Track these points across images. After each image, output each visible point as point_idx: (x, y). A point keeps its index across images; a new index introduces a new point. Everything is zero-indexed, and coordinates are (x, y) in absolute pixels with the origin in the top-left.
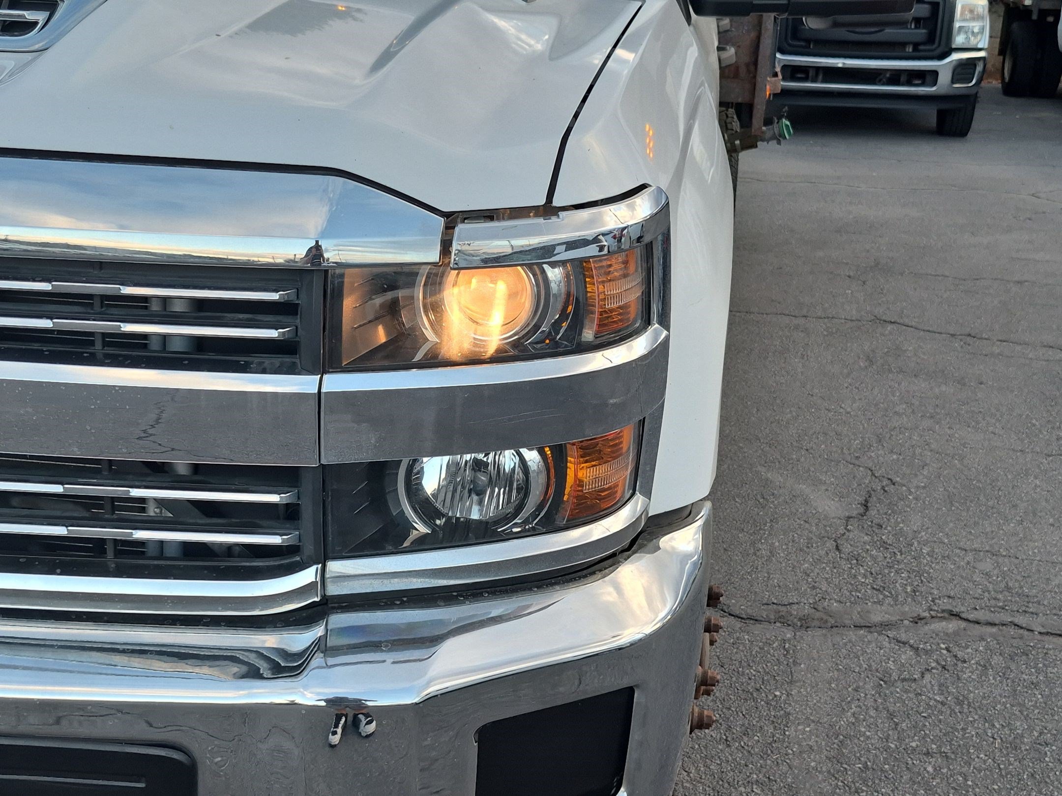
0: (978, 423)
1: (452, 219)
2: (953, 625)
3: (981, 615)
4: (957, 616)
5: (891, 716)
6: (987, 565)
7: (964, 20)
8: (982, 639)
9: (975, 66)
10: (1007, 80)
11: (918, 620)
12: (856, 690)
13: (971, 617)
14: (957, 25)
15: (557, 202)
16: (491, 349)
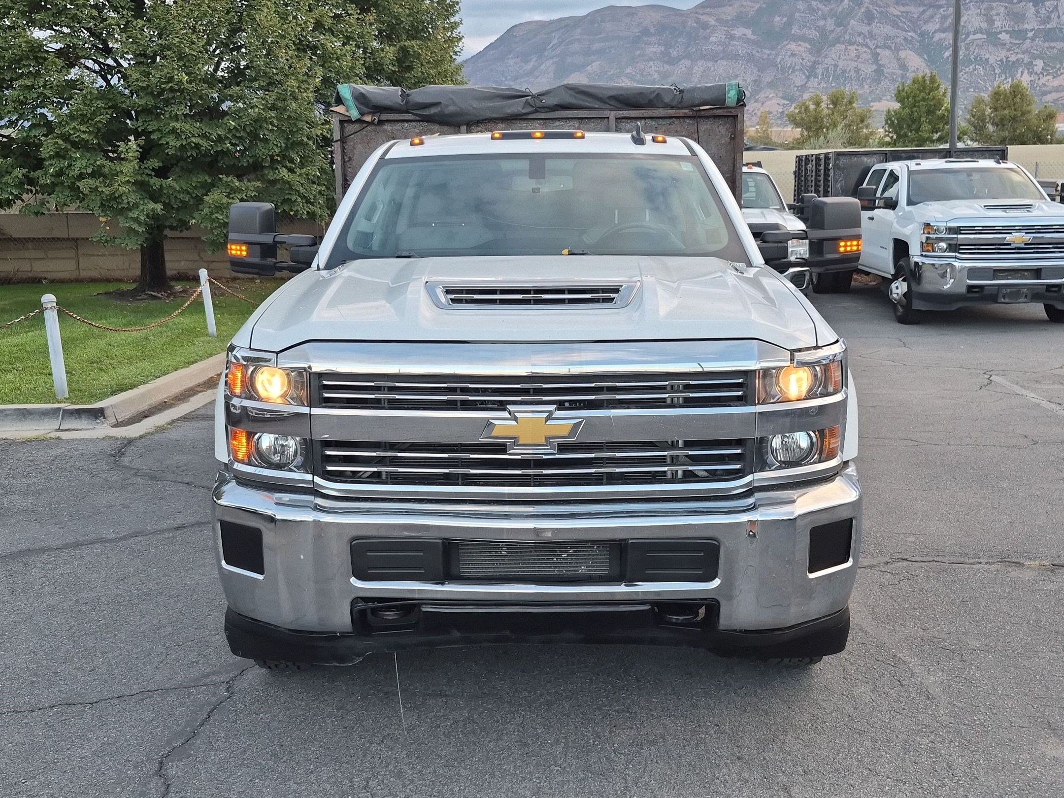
0: (880, 478)
1: (793, 352)
2: (905, 563)
3: (917, 559)
4: (906, 560)
5: (891, 597)
6: (912, 539)
7: (793, 247)
8: (922, 567)
9: (805, 275)
10: (815, 283)
11: (887, 563)
12: (870, 590)
13: (913, 559)
14: (790, 250)
15: (820, 344)
16: (803, 397)
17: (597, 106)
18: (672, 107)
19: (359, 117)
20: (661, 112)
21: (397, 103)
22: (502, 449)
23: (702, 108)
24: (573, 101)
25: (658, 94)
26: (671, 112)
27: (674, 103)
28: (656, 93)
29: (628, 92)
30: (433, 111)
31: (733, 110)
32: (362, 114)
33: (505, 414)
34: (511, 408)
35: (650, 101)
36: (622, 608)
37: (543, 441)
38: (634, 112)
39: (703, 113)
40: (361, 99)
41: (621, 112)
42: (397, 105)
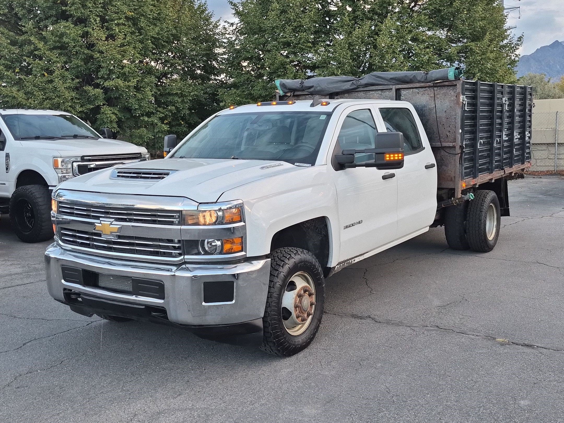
1: (200, 204)
15: (218, 201)
17: (386, 83)
18: (423, 82)
19: (284, 94)
20: (418, 85)
21: (298, 87)
22: (99, 235)
23: (436, 82)
24: (374, 82)
25: (414, 76)
26: (422, 84)
27: (423, 80)
28: (413, 76)
29: (400, 76)
30: (312, 89)
31: (454, 82)
32: (285, 93)
33: (99, 221)
34: (101, 219)
35: (411, 79)
36: (135, 306)
37: (109, 233)
38: (404, 85)
39: (438, 85)
40: (283, 86)
41: (398, 86)
42: (298, 88)
